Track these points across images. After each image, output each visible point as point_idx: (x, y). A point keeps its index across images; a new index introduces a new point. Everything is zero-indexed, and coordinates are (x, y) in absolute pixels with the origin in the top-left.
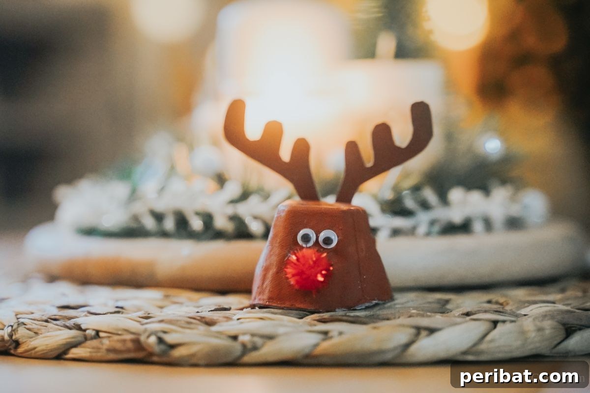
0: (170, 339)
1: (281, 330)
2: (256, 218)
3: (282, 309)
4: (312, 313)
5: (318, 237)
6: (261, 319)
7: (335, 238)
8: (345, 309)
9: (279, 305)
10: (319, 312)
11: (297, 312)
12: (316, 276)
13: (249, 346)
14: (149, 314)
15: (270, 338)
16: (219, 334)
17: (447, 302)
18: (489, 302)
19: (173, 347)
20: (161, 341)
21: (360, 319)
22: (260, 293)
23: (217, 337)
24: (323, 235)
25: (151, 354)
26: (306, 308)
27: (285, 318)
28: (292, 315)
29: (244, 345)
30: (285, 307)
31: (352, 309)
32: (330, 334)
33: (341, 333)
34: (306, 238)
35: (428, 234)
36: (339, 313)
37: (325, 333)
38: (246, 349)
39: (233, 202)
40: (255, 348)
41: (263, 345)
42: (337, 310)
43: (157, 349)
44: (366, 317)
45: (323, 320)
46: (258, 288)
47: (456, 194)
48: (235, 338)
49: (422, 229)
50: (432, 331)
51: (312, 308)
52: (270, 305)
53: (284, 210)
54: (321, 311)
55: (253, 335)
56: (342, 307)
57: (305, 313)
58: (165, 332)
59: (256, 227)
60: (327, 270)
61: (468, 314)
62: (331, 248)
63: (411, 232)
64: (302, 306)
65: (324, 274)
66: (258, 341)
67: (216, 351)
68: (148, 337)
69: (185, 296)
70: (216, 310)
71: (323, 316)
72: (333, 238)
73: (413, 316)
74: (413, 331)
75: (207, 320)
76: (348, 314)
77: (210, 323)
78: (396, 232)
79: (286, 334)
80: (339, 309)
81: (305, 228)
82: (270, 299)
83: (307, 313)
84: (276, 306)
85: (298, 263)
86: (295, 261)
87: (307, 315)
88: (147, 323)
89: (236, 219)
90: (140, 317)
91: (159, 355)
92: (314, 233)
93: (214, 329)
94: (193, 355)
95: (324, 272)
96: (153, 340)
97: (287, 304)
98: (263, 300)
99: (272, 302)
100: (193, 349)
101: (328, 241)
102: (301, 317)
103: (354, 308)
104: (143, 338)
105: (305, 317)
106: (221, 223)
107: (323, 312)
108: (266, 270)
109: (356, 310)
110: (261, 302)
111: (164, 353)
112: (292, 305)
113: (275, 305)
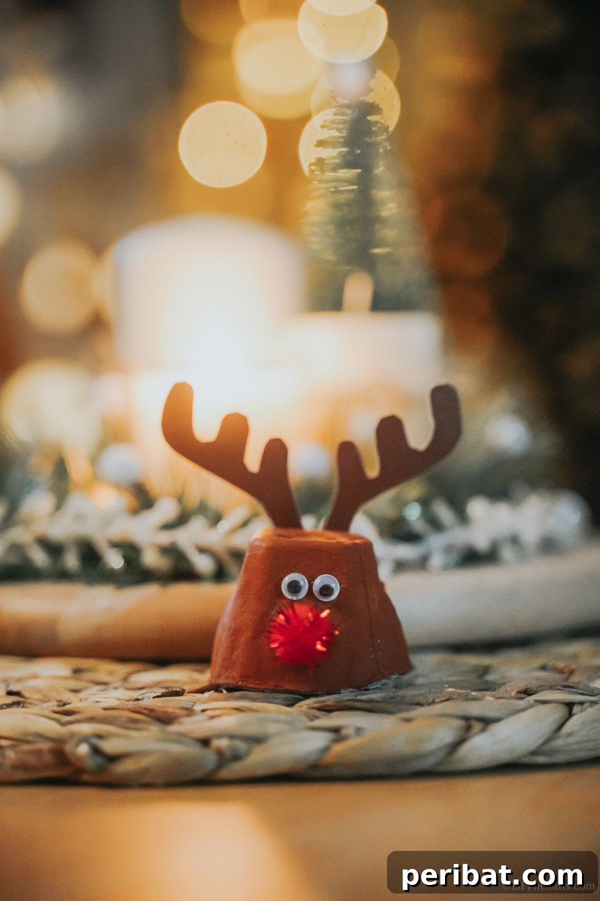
0: (110, 746)
1: (272, 728)
2: (202, 550)
3: (263, 691)
4: (307, 696)
5: (312, 585)
6: (238, 709)
7: (336, 586)
8: (353, 690)
9: (258, 687)
10: (316, 696)
11: (283, 696)
12: (315, 645)
13: (228, 754)
14: (65, 704)
15: (257, 740)
16: (181, 738)
17: (486, 670)
18: (543, 668)
19: (113, 759)
20: (96, 751)
21: (379, 705)
22: (227, 669)
23: (179, 742)
24: (318, 582)
25: (81, 770)
26: (298, 689)
27: (272, 707)
28: (278, 701)
29: (220, 753)
30: (266, 689)
31: (363, 689)
32: (344, 732)
33: (359, 731)
34: (294, 587)
35: (446, 568)
36: (346, 695)
37: (336, 730)
38: (223, 759)
39: (169, 526)
40: (237, 757)
41: (248, 753)
42: (342, 691)
43: (91, 763)
44: (385, 700)
45: (325, 708)
46: (224, 660)
47: (477, 508)
48: (205, 742)
49: (436, 561)
50: (487, 722)
51: (306, 689)
52: (245, 686)
53: (260, 546)
54: (319, 693)
55: (232, 737)
56: (349, 687)
57: (297, 696)
58: (100, 737)
59: (203, 564)
60: (330, 635)
61: (527, 692)
62: (331, 601)
63: (422, 564)
64: (291, 687)
65: (324, 640)
66: (241, 746)
67: (179, 763)
68: (78, 744)
69: (105, 670)
70: (164, 695)
71: (324, 701)
72: (333, 585)
73: (453, 699)
74: (459, 723)
75: (159, 714)
76: (359, 697)
77: (165, 719)
78: (400, 566)
79: (279, 734)
80: (345, 689)
81: (293, 571)
82: (244, 677)
83: (299, 697)
84: (254, 688)
85: (287, 626)
86: (283, 623)
87: (300, 700)
88: (70, 723)
89: (172, 552)
90: (55, 712)
91: (92, 772)
92: (306, 581)
93: (174, 728)
94: (145, 771)
95: (324, 638)
96: (83, 749)
97: (271, 684)
98: (234, 678)
99: (247, 681)
100: (146, 762)
101: (326, 590)
102: (290, 703)
103: (367, 688)
104: (68, 748)
105: (297, 703)
106: (151, 559)
107: (322, 695)
108: (235, 633)
109: (368, 690)
110: (230, 682)
111: (101, 769)
112: (277, 686)
113: (252, 686)
